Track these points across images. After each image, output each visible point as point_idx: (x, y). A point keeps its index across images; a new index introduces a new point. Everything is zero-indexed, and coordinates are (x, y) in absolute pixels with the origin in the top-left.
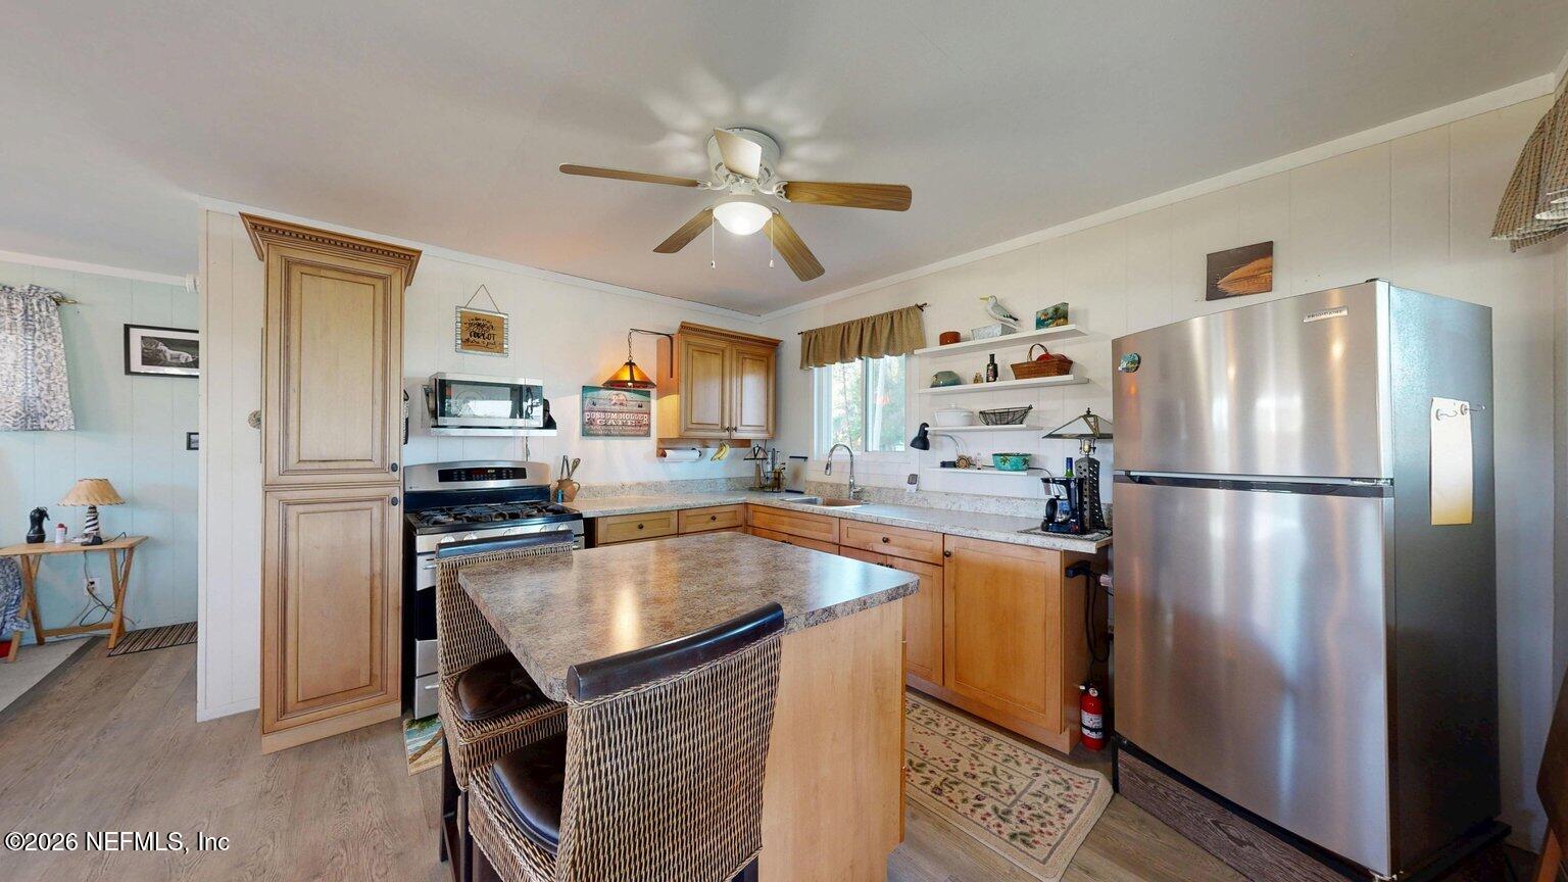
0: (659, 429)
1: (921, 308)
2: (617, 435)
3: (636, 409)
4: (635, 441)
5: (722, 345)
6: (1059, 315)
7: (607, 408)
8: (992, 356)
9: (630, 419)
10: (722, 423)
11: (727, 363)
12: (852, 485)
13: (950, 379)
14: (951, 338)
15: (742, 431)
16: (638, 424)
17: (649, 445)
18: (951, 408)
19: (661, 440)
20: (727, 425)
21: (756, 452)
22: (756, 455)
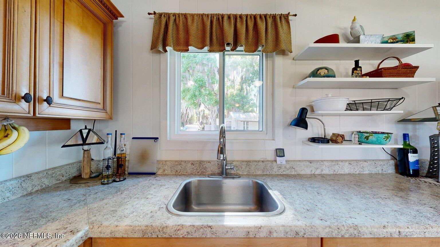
21: (85, 136)
22: (84, 140)
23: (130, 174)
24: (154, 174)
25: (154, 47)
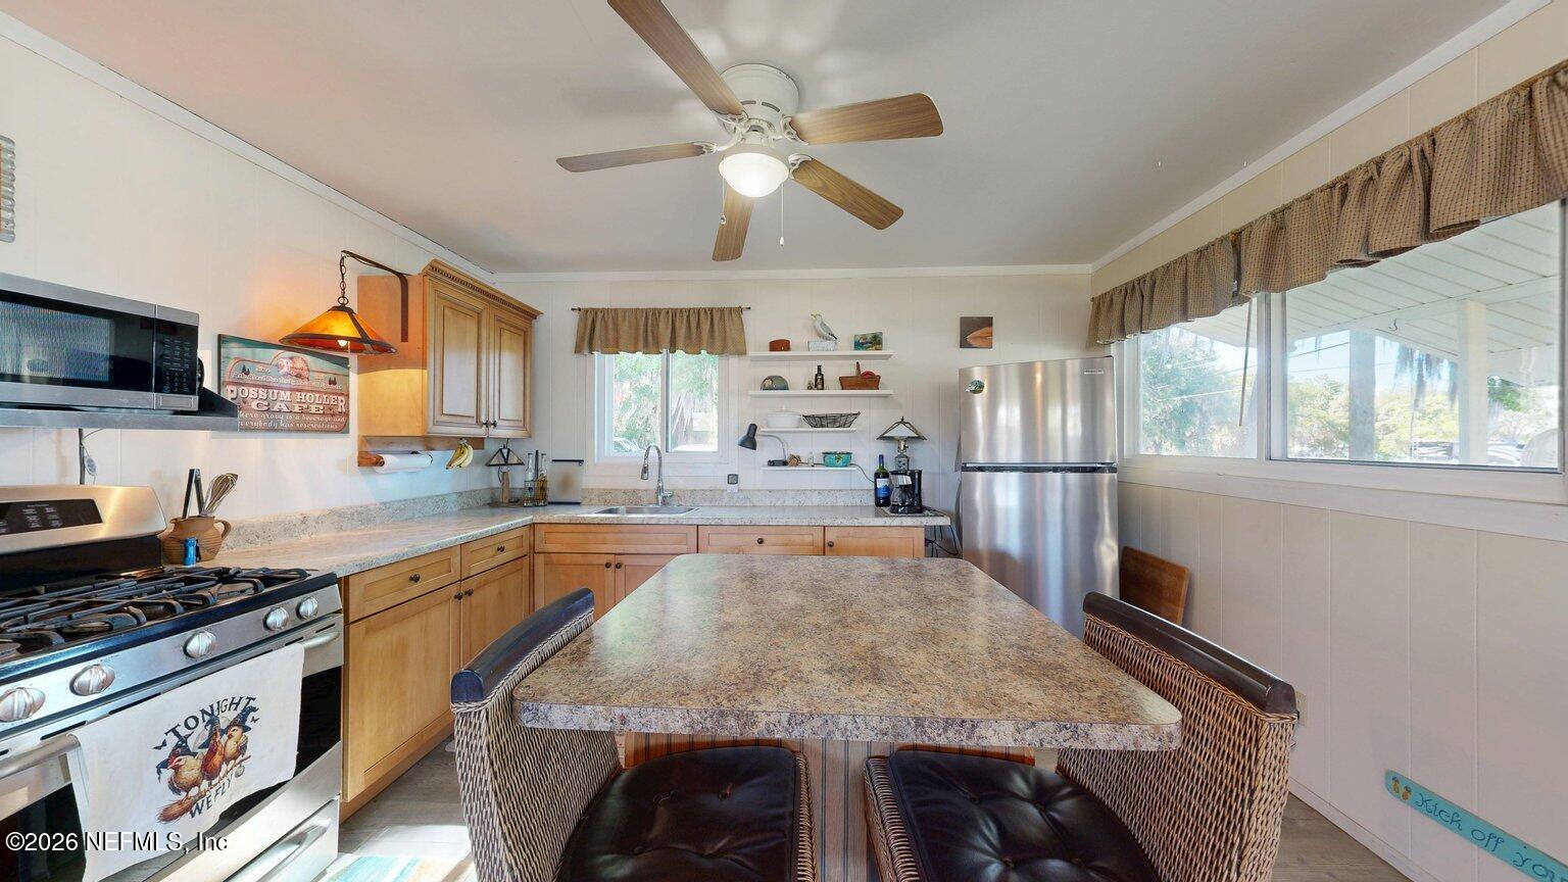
0: (361, 424)
1: (740, 310)
2: (289, 430)
3: (324, 385)
4: (320, 441)
5: (479, 305)
6: (875, 341)
7: (273, 380)
8: (819, 367)
9: (314, 402)
10: (478, 416)
11: (484, 332)
12: (660, 490)
13: (777, 383)
14: (779, 345)
15: (502, 427)
16: (329, 412)
17: (346, 447)
18: (782, 411)
19: (366, 440)
20: (483, 420)
21: (505, 455)
22: (506, 460)
23: (549, 503)
24: (578, 504)
25: (578, 350)
